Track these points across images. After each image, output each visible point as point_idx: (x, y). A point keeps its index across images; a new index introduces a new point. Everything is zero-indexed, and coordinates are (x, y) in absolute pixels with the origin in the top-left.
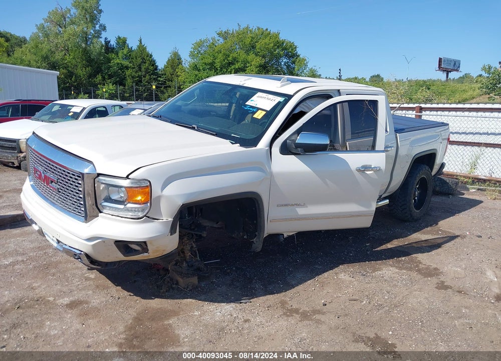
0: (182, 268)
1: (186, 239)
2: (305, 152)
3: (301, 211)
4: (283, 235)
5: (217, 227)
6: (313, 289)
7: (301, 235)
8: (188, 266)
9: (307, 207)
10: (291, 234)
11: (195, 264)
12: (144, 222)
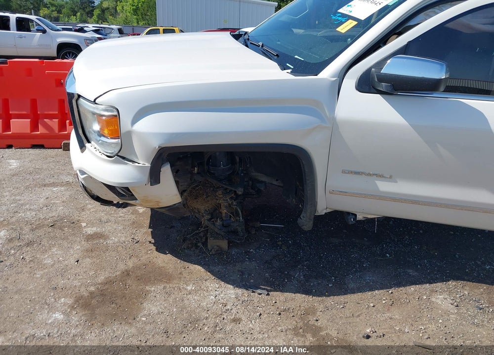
0: (215, 225)
1: (220, 192)
2: (396, 90)
3: (384, 187)
4: (355, 215)
5: (278, 184)
6: (372, 305)
7: (386, 222)
8: (223, 225)
9: (397, 182)
10: (369, 217)
11: (232, 224)
12: (115, 162)
